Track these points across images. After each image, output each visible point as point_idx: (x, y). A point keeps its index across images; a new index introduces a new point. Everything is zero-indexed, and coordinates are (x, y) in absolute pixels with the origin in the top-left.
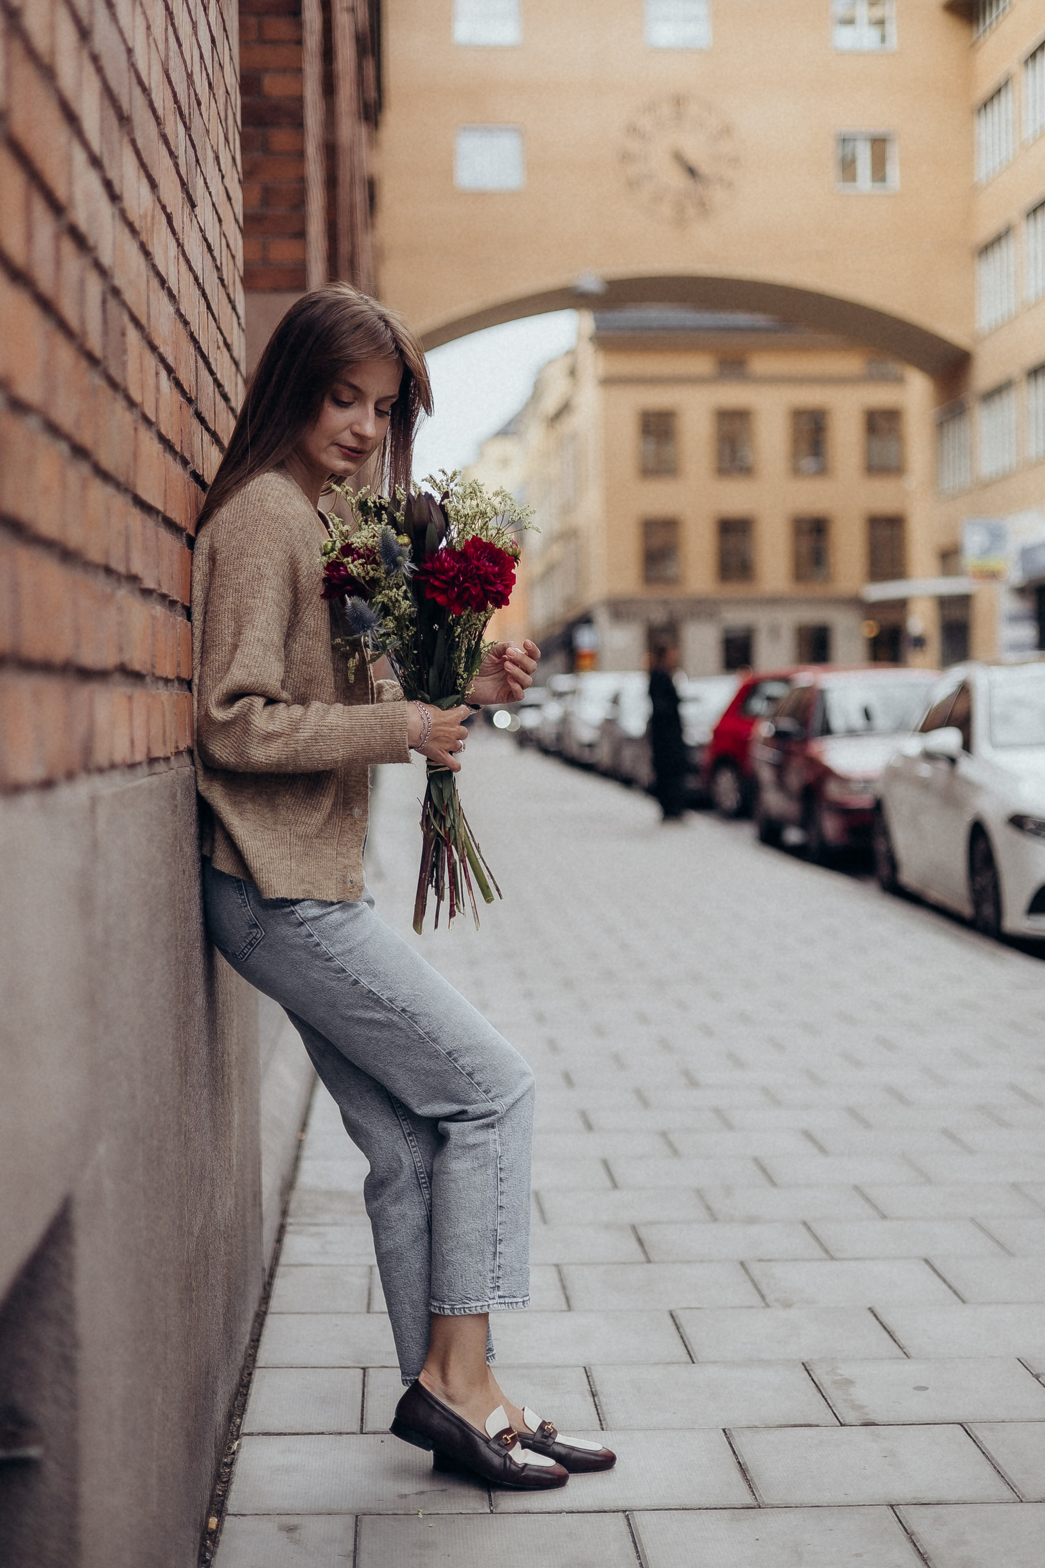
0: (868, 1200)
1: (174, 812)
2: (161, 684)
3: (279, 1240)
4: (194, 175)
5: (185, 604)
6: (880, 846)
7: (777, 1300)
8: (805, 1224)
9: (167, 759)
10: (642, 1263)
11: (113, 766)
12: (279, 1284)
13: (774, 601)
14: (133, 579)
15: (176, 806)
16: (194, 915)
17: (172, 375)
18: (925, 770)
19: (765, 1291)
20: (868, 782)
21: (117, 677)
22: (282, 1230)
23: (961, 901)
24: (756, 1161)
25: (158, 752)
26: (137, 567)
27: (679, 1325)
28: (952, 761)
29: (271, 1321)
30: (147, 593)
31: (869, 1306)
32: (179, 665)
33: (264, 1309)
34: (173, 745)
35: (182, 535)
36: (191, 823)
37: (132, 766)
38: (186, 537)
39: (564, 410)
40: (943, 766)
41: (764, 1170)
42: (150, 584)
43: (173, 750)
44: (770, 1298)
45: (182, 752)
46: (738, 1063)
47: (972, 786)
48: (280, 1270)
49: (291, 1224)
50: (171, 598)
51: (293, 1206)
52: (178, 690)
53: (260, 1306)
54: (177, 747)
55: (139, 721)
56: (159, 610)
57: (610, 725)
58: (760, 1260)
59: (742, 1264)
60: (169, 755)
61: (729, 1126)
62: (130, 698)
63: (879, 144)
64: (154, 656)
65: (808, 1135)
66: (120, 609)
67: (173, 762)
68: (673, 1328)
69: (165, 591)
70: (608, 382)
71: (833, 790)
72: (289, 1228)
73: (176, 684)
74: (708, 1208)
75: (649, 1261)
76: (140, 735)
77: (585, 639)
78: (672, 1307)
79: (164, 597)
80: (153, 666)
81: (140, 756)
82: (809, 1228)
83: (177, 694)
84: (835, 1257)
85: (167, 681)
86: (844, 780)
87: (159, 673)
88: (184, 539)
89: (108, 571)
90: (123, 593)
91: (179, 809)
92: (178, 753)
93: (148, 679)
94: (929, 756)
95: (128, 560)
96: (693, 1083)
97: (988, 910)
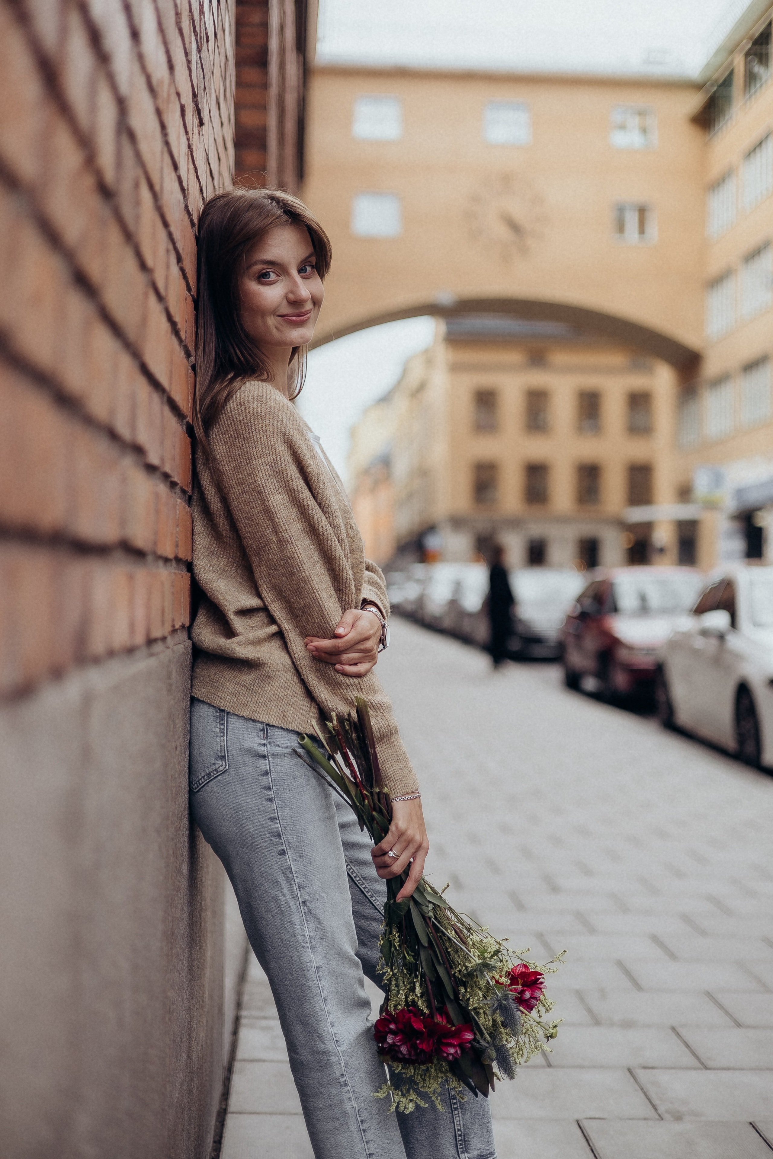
0: (721, 1006)
1: (169, 691)
2: (161, 563)
3: (235, 1033)
4: (203, 96)
5: (184, 488)
6: (661, 697)
7: (667, 1112)
8: (673, 1029)
9: (164, 639)
10: (543, 1067)
11: (111, 653)
12: (238, 1082)
13: (563, 520)
14: (138, 450)
15: (171, 685)
16: (183, 787)
17: (180, 264)
18: (699, 643)
19: (657, 1102)
20: (650, 650)
21: (118, 555)
22: (237, 1021)
23: (729, 741)
24: (620, 964)
25: (157, 633)
26: (144, 437)
27: (588, 1138)
28: (721, 637)
29: (231, 1121)
30: (151, 469)
31: (751, 1120)
32: (177, 546)
33: (224, 1107)
34: (170, 623)
35: (182, 421)
36: (183, 698)
37: (130, 651)
38: (186, 425)
39: (421, 387)
40: (713, 642)
41: (628, 973)
42: (154, 459)
43: (170, 629)
44: (662, 1109)
45: (178, 629)
46: (587, 872)
47: (738, 657)
48: (237, 1066)
49: (245, 1017)
50: (172, 479)
51: (246, 998)
52: (176, 569)
53: (220, 1104)
54: (173, 626)
55: (140, 600)
56: (162, 488)
57: (454, 604)
58: (645, 1068)
59: (630, 1070)
60: (166, 634)
61: (592, 930)
62: (131, 578)
63: (642, 211)
64: (156, 533)
65: (655, 939)
66: (124, 480)
67: (170, 641)
68: (583, 1140)
69: (167, 469)
70: (455, 368)
71: (623, 654)
72: (243, 1021)
73: (174, 564)
74: (589, 1011)
75: (550, 1066)
76: (140, 613)
77: (433, 542)
78: (577, 1116)
79: (166, 476)
80: (155, 543)
81: (140, 639)
82: (678, 1034)
83: (175, 573)
84: (708, 1067)
85: (166, 560)
86: (630, 648)
87: (161, 551)
88: (185, 426)
89: (113, 435)
90: (128, 462)
91: (174, 688)
92: (174, 631)
93: (150, 558)
94: (705, 633)
95: (133, 428)
96: (555, 889)
97: (750, 748)
